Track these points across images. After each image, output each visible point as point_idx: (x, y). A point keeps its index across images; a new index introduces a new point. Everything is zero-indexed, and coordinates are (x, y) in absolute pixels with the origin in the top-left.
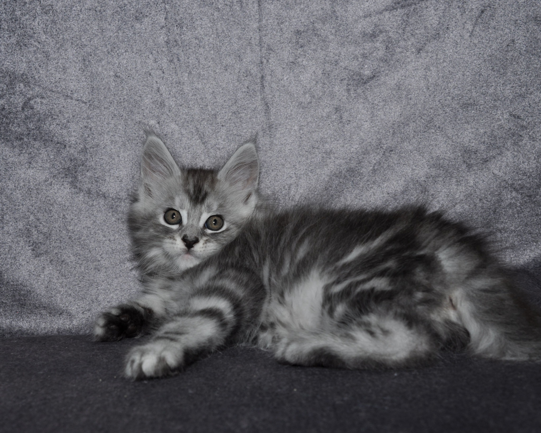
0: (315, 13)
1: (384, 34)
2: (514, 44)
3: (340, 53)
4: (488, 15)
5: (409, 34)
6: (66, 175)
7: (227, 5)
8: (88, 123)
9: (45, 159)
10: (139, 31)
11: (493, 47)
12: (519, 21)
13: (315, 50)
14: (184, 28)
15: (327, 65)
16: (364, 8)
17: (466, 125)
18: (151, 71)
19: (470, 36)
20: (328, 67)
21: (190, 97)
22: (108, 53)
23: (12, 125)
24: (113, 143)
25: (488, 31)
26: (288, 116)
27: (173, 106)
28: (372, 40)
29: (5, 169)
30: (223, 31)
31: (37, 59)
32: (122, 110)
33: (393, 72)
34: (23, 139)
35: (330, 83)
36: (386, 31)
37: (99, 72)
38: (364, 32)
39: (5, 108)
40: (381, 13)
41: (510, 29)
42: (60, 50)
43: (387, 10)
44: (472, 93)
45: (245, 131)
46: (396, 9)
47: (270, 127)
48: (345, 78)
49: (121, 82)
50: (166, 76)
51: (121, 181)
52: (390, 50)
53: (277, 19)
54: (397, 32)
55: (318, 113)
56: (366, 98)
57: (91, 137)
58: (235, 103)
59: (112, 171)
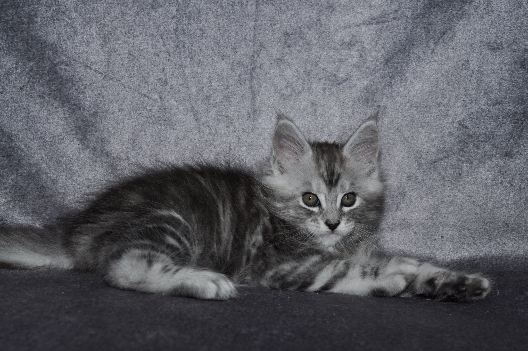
0: (303, 19)
1: (359, 44)
2: (468, 64)
3: (320, 56)
4: (449, 36)
5: (380, 47)
6: (77, 132)
7: (229, 4)
8: (101, 91)
9: (61, 116)
10: (154, 18)
11: (450, 65)
12: (474, 45)
13: (300, 51)
14: (192, 20)
15: (308, 64)
16: (345, 20)
17: (421, 129)
18: (159, 53)
19: (431, 53)
20: (309, 67)
21: (189, 79)
22: (126, 34)
23: (37, 85)
24: (121, 110)
25: (447, 51)
26: (270, 104)
27: (174, 85)
28: (349, 48)
29: (27, 121)
30: (224, 26)
31: (66, 32)
32: (131, 84)
33: (363, 78)
34: (45, 97)
35: (309, 80)
36: (361, 42)
37: (116, 49)
38: (343, 40)
39: (34, 69)
40: (359, 26)
41: (466, 51)
42: (86, 27)
43: (364, 24)
44: (428, 102)
45: (232, 113)
46: (372, 24)
47: (255, 112)
48: (322, 78)
49: (133, 60)
50: (172, 59)
51: (123, 144)
52: (363, 58)
53: (270, 21)
54: (370, 44)
55: (296, 105)
56: (338, 98)
57: (102, 103)
58: (227, 88)
59: (116, 135)
